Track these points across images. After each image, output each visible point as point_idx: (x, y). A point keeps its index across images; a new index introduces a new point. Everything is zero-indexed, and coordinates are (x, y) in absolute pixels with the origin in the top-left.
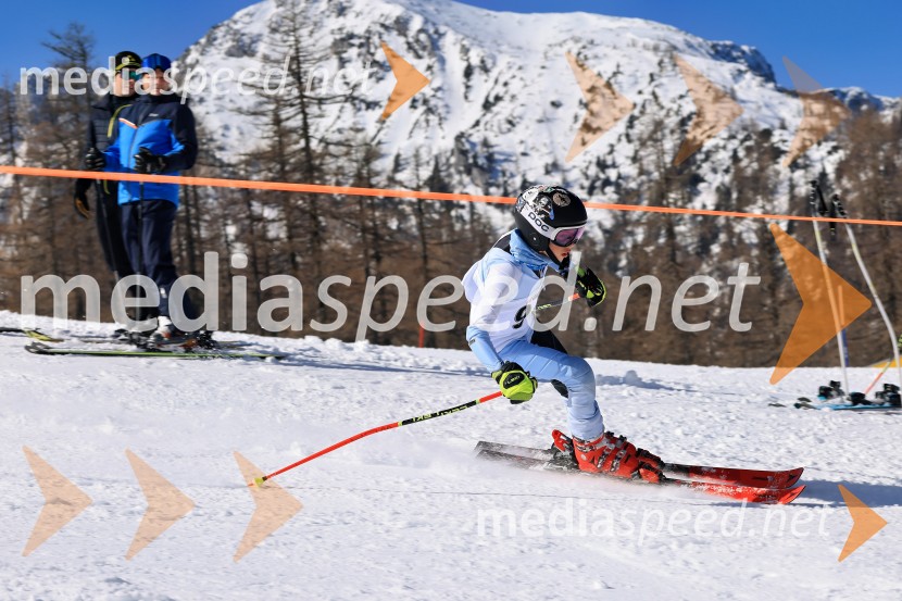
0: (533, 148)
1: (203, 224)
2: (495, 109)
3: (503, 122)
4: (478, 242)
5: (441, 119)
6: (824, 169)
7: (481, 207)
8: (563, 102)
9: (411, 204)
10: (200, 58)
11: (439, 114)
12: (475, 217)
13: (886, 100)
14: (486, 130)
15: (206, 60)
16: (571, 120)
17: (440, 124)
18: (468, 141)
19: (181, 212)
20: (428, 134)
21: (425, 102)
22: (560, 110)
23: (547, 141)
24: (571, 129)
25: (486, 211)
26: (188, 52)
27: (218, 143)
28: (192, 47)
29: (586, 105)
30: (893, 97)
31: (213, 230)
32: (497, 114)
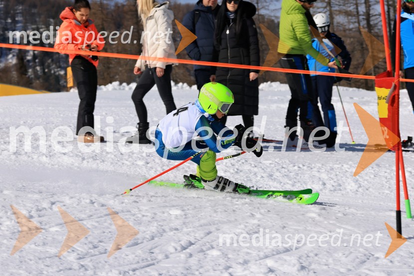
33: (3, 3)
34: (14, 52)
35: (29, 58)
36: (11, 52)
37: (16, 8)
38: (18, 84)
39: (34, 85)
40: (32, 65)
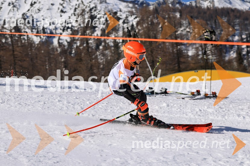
0: (46, 18)
2: (34, 6)
3: (37, 10)
4: (29, 46)
5: (18, 9)
6: (133, 23)
7: (30, 36)
8: (55, 4)
9: (9, 35)
11: (17, 8)
12: (29, 38)
13: (151, 3)
14: (31, 12)
16: (57, 9)
17: (17, 10)
18: (26, 15)
20: (14, 13)
21: (13, 4)
22: (54, 6)
23: (50, 15)
24: (57, 12)
25: (32, 37)
29: (62, 5)
30: (153, 2)
32: (35, 7)
33: (226, 18)
34: (234, 50)
35: (244, 53)
36: (233, 49)
37: (234, 21)
38: (238, 70)
39: (248, 70)
40: (246, 57)
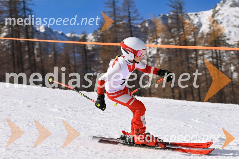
1: (223, 66)
10: (221, 8)
15: (223, 9)
19: (215, 62)
26: (216, 6)
27: (227, 38)
28: (218, 4)
31: (226, 68)
